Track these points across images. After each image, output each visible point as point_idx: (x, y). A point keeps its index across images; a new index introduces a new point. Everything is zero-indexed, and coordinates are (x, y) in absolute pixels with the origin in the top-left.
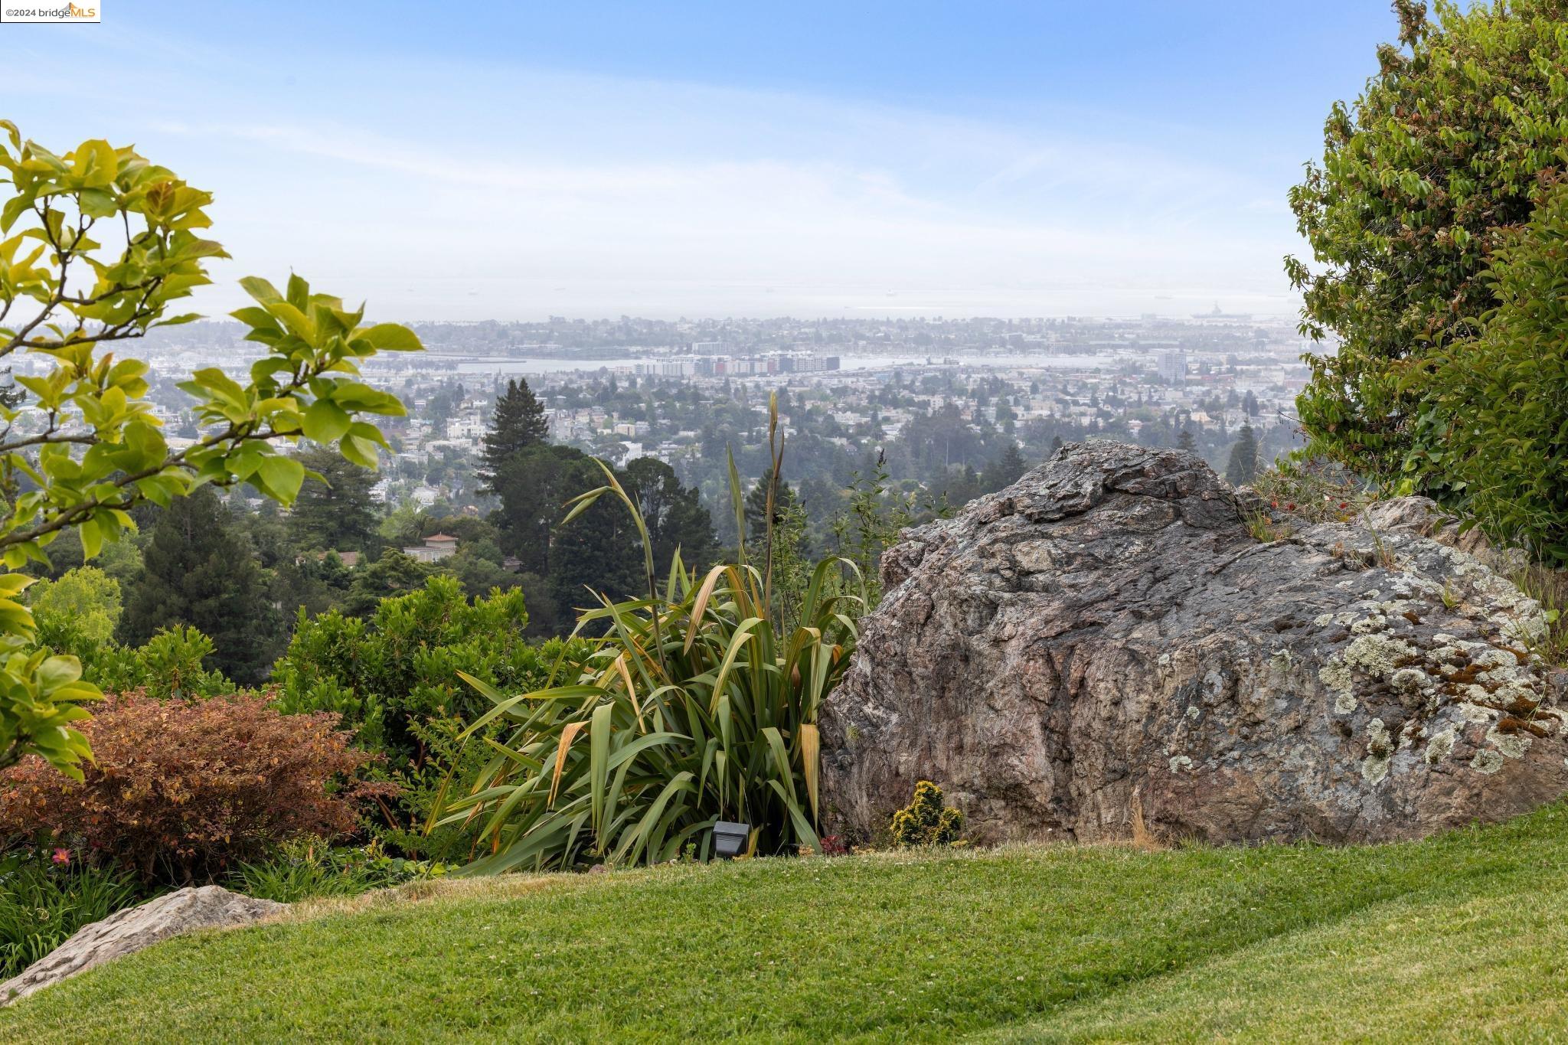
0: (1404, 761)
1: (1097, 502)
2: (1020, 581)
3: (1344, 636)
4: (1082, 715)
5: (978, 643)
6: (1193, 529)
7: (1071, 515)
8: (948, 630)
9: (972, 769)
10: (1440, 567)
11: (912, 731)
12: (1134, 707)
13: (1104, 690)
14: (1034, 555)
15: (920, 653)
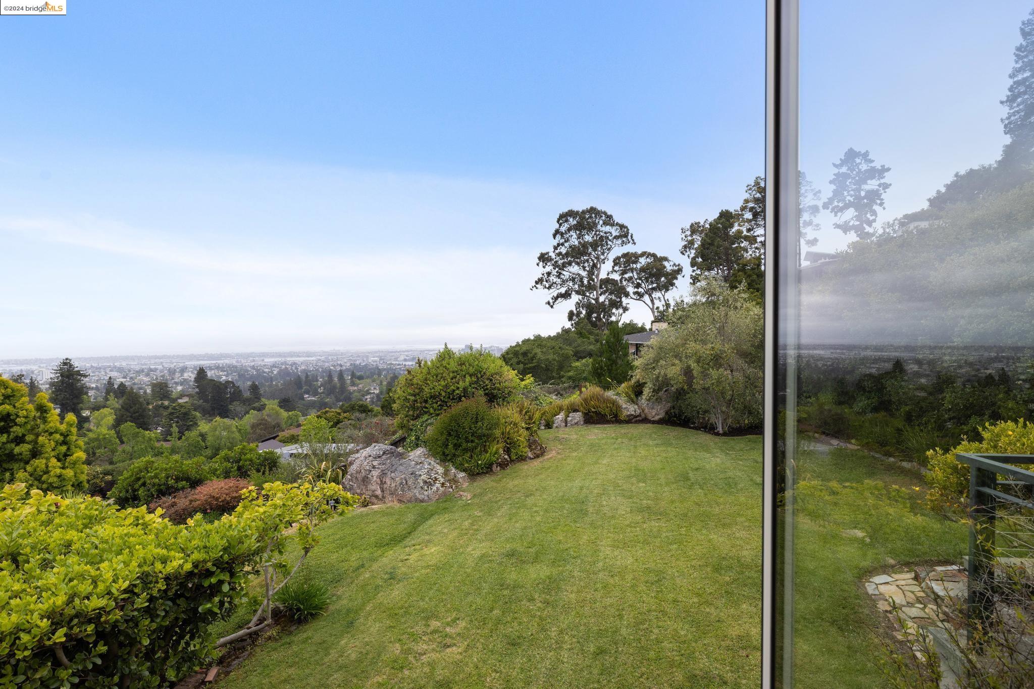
0: (430, 491)
1: (383, 455)
2: (374, 467)
3: (420, 475)
4: (385, 486)
5: (369, 476)
6: (396, 458)
7: (379, 457)
8: (364, 474)
9: (370, 493)
10: (430, 464)
11: (359, 487)
12: (393, 485)
13: (389, 483)
14: (375, 463)
15: (359, 476)
